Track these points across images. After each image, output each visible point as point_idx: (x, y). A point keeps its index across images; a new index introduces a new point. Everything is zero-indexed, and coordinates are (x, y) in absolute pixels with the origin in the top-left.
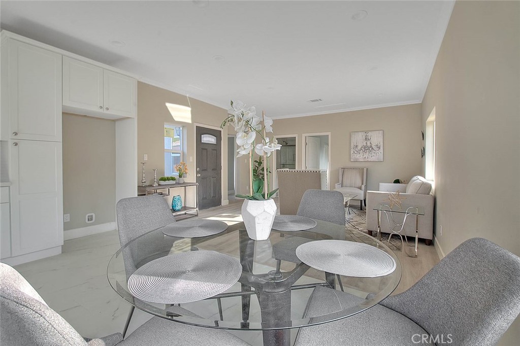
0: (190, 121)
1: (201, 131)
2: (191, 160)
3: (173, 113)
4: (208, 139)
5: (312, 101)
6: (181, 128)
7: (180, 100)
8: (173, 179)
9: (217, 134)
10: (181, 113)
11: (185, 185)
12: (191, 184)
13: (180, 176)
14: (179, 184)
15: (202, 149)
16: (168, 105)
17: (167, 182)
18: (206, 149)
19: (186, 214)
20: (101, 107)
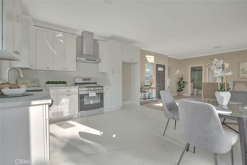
0: (153, 62)
1: (158, 66)
2: (154, 78)
3: (148, 59)
4: (160, 69)
5: (215, 48)
6: (150, 65)
7: (150, 54)
8: (149, 86)
9: (163, 67)
10: (151, 59)
11: (152, 88)
12: (154, 88)
13: (151, 85)
14: (150, 88)
15: (158, 73)
16: (146, 56)
17: (147, 87)
18: (159, 73)
19: (152, 100)
20: (131, 60)
